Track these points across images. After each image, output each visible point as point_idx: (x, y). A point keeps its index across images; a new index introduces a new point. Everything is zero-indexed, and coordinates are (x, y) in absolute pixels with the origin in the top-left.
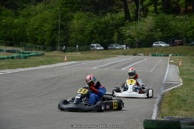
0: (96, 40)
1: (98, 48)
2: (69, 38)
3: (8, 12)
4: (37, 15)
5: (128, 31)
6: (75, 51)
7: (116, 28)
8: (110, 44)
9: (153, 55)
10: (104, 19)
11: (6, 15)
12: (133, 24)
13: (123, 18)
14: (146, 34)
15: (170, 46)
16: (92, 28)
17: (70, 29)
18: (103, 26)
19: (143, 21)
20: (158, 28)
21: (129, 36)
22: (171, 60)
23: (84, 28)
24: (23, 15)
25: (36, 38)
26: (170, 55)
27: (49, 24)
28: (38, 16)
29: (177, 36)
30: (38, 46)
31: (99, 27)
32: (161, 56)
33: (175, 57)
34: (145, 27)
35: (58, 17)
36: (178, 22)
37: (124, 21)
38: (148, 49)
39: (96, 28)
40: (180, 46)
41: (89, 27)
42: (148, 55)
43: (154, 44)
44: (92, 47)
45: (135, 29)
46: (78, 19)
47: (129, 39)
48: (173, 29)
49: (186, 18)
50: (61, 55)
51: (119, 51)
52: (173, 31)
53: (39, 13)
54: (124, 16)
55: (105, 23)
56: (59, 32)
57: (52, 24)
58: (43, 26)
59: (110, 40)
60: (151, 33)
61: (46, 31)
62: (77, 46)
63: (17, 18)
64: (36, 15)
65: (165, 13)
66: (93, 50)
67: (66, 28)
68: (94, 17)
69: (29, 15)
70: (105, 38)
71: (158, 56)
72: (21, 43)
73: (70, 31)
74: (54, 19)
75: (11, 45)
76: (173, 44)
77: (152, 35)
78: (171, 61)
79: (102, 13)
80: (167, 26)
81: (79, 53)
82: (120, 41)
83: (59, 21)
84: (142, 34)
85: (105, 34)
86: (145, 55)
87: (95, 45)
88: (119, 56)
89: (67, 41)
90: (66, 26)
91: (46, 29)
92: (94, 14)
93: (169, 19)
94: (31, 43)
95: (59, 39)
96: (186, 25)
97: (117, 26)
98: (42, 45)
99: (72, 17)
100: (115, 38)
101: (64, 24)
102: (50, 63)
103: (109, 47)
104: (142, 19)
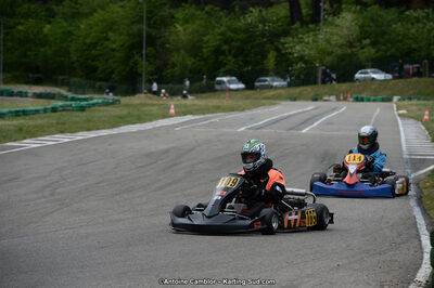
0: (227, 67)
1: (233, 86)
2: (166, 64)
3: (29, 9)
4: (95, 14)
5: (298, 48)
7: (272, 42)
8: (258, 77)
9: (357, 100)
10: (241, 23)
11: (27, 16)
12: (308, 32)
13: (286, 17)
14: (339, 52)
15: (395, 78)
16: (218, 42)
17: (168, 46)
18: (242, 36)
19: (332, 24)
20: (365, 39)
21: (301, 58)
22: (398, 109)
23: (201, 40)
24: (64, 14)
25: (93, 66)
26: (396, 99)
27: (121, 34)
28: (97, 16)
29: (409, 56)
30: (98, 84)
31: (232, 40)
32: (374, 101)
33: (406, 103)
34: (335, 38)
35: (142, 18)
36: (410, 25)
37: (289, 25)
38: (344, 86)
39: (227, 41)
40: (415, 79)
41: (212, 40)
42: (345, 99)
43: (357, 76)
44: (220, 83)
45: (314, 41)
46: (186, 21)
47: (301, 65)
48: (400, 41)
49: (428, 15)
51: (279, 91)
52: (400, 44)
53: (99, 10)
54: (288, 13)
55: (246, 31)
56: (144, 52)
57: (129, 35)
58: (108, 39)
59: (257, 68)
60: (349, 51)
61: (114, 50)
62: (187, 83)
63: (50, 23)
64: (91, 14)
65: (381, 5)
66: (222, 90)
67: (159, 41)
68: (221, 17)
69: (76, 15)
70: (247, 63)
71: (369, 100)
72: (60, 77)
73: (168, 49)
74: (133, 23)
75: (38, 82)
76: (400, 74)
77: (352, 54)
78: (401, 112)
79: (240, 9)
80: (385, 33)
82: (280, 69)
83: (145, 27)
84: (330, 54)
85: (248, 55)
86: (338, 99)
87: (225, 79)
88: (283, 103)
89: (162, 71)
90: (160, 38)
91: (114, 46)
92: (222, 9)
93: (390, 18)
94: (81, 77)
95: (144, 67)
96: (429, 31)
97: (275, 36)
98: (106, 80)
99: (173, 17)
100: (270, 62)
101: (154, 32)
102: (140, 119)
103: (257, 84)
104: (330, 19)
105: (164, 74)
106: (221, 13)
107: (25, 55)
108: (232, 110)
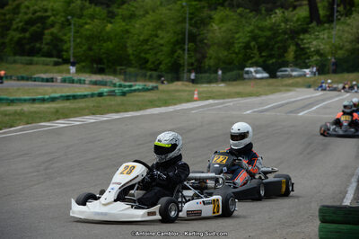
0: (254, 60)
1: (258, 76)
2: (204, 57)
3: (95, 11)
4: (147, 16)
5: (314, 43)
6: (215, 81)
7: (293, 38)
8: (280, 68)
10: (267, 23)
11: (92, 17)
12: (324, 30)
13: (305, 18)
14: (349, 47)
16: (248, 39)
17: (206, 41)
18: (268, 33)
19: (344, 23)
21: (317, 52)
23: (233, 37)
24: (122, 15)
25: (145, 58)
27: (167, 32)
28: (149, 17)
30: (149, 73)
31: (259, 37)
34: (346, 35)
35: (185, 18)
37: (308, 24)
38: (352, 76)
39: (254, 38)
41: (242, 38)
44: (247, 72)
45: (328, 37)
46: (222, 21)
47: (316, 58)
50: (187, 89)
51: (298, 80)
53: (151, 12)
54: (308, 15)
55: (271, 29)
56: (186, 47)
57: (175, 32)
58: (157, 36)
59: (280, 61)
60: (358, 45)
61: (162, 45)
62: (220, 72)
63: (111, 23)
64: (144, 16)
66: (249, 79)
67: (199, 38)
68: (250, 18)
69: (132, 16)
70: (271, 56)
72: (119, 68)
73: (206, 44)
74: (178, 23)
75: (101, 71)
79: (266, 11)
81: (222, 85)
82: (299, 61)
83: (187, 25)
84: (341, 48)
85: (272, 49)
87: (252, 69)
88: (298, 89)
89: (201, 63)
90: (199, 35)
91: (162, 42)
92: (251, 11)
94: (135, 67)
95: (186, 58)
97: (295, 34)
98: (155, 70)
99: (211, 18)
100: (290, 55)
101: (195, 30)
102: (166, 103)
103: (279, 74)
104: (342, 19)
105: (202, 65)
106: (251, 15)
107: (90, 49)
108: (250, 95)
